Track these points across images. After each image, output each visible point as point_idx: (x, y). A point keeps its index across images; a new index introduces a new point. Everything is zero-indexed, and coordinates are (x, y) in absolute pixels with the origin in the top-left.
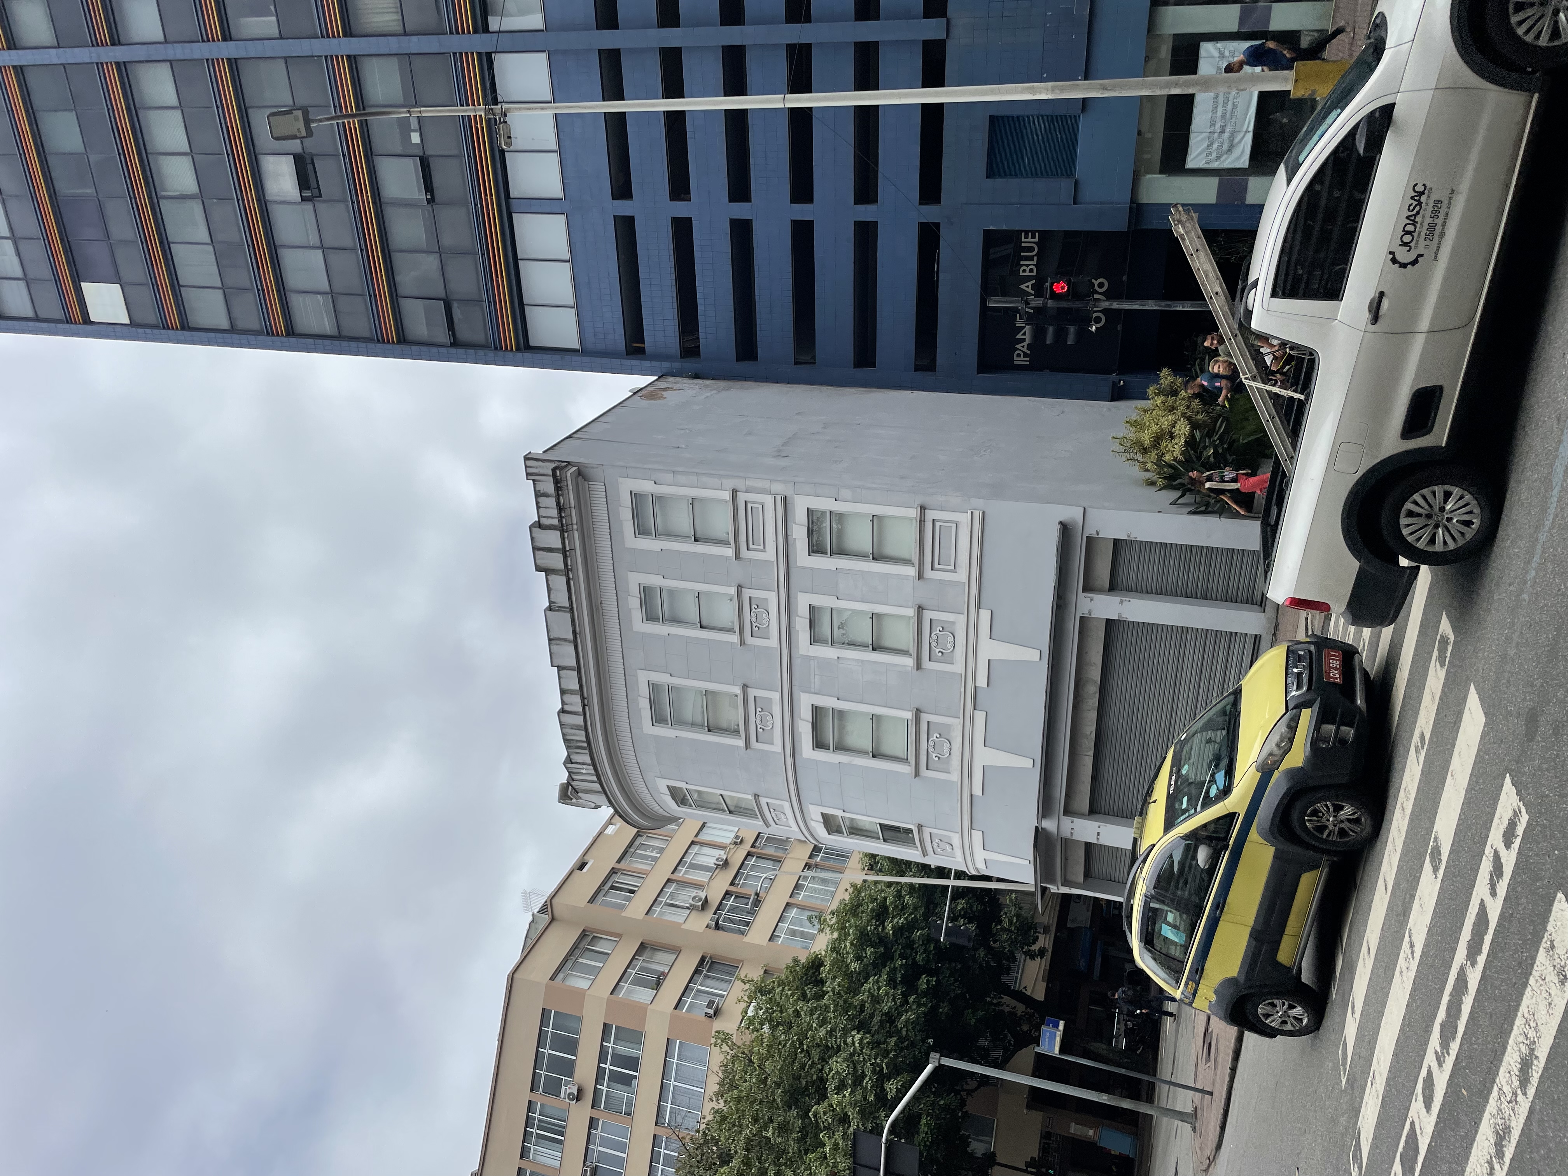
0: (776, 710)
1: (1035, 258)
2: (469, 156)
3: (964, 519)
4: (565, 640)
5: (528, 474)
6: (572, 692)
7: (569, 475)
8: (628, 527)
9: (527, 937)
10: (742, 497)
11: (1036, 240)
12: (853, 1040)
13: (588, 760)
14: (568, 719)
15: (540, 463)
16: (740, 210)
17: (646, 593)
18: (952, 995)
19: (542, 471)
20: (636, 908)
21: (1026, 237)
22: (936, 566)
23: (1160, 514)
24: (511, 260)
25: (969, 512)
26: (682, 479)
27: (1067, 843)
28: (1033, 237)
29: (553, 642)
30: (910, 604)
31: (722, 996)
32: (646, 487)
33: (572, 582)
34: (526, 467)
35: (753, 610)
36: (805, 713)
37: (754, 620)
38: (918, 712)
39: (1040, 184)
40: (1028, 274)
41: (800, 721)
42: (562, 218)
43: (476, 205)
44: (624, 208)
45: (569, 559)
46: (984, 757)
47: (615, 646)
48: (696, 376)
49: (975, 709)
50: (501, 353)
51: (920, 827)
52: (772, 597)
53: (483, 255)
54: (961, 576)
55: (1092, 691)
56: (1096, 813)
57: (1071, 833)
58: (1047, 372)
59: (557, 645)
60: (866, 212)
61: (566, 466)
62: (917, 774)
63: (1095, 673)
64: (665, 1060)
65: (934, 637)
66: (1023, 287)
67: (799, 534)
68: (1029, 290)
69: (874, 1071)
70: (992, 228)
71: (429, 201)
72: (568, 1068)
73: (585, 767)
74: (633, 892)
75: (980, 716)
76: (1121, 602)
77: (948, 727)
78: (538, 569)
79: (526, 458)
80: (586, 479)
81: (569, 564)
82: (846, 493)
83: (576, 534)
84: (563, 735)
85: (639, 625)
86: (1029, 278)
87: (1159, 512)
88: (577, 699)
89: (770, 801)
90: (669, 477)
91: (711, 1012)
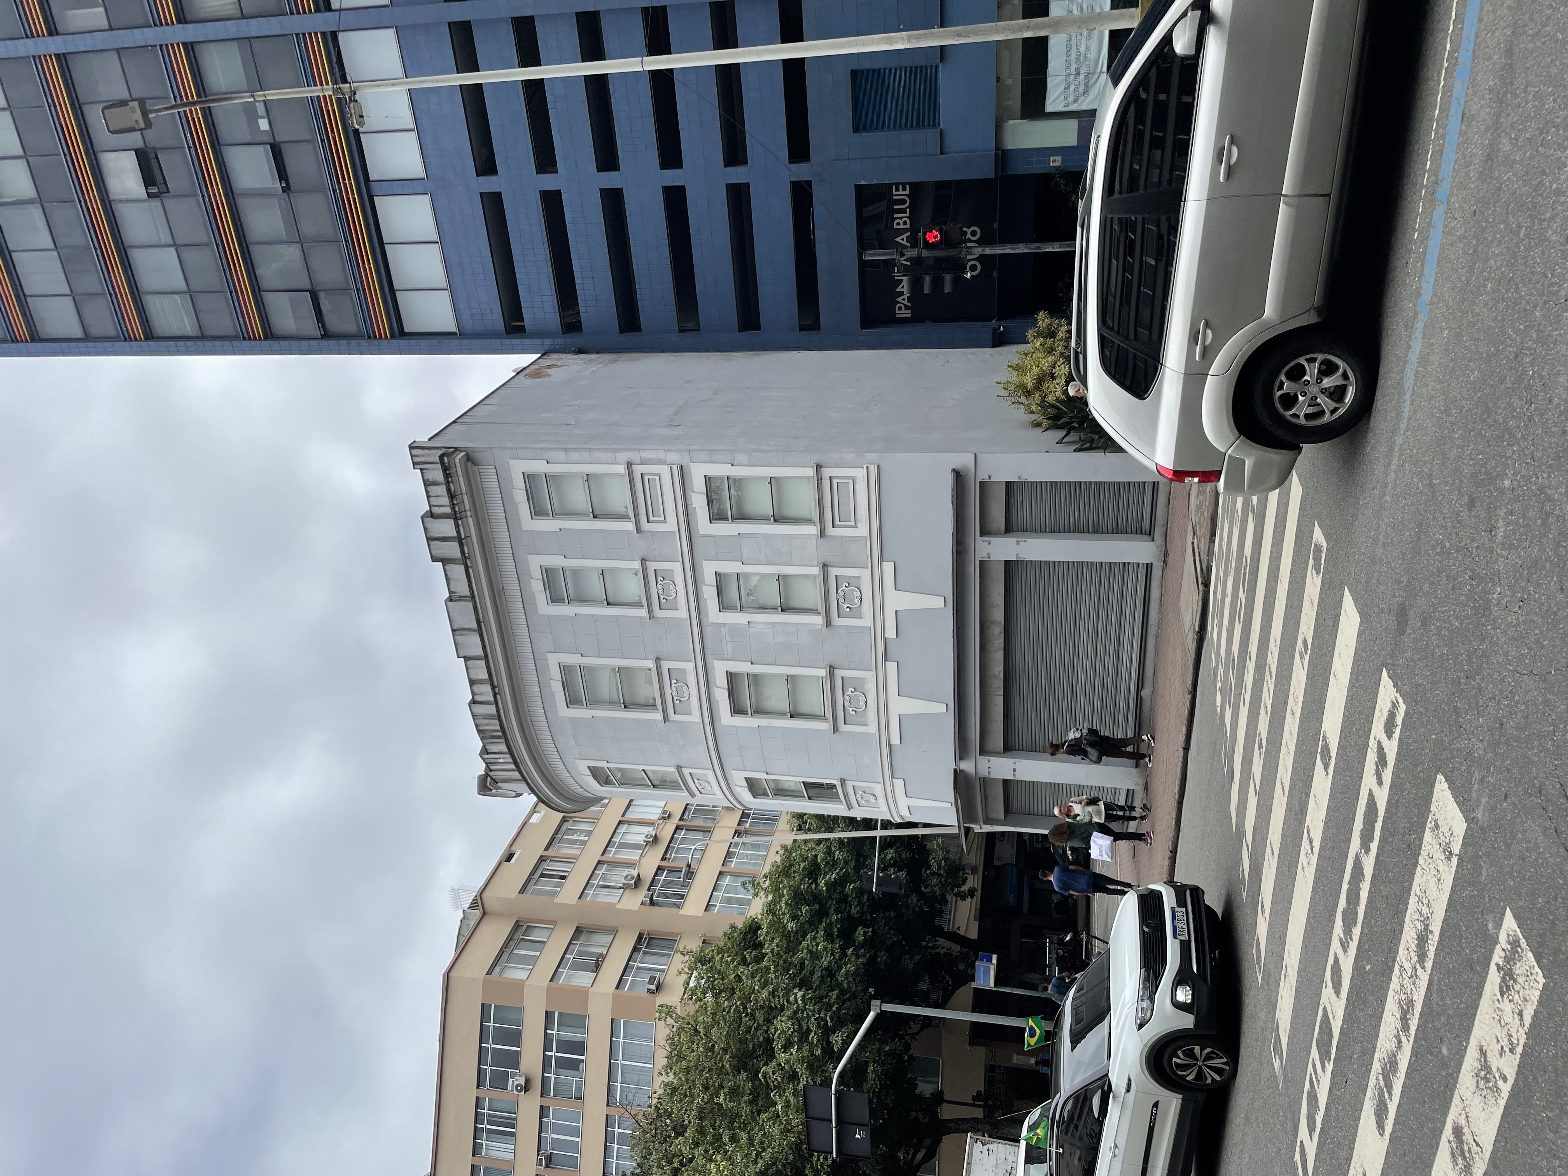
0: (691, 680)
1: (908, 210)
2: (322, 140)
3: (860, 474)
4: (469, 630)
5: (414, 463)
6: (482, 682)
7: (457, 460)
8: (524, 509)
9: (459, 934)
10: (638, 470)
11: (907, 192)
12: (796, 998)
13: (504, 748)
14: (480, 709)
15: (426, 451)
16: (610, 180)
17: (549, 574)
18: (889, 943)
19: (429, 459)
20: (569, 894)
21: (897, 190)
22: (837, 523)
23: (1047, 453)
24: (377, 245)
25: (865, 467)
26: (574, 456)
27: (985, 782)
28: (904, 189)
29: (457, 633)
30: (815, 563)
31: (663, 971)
32: (539, 467)
33: (470, 570)
34: (412, 456)
35: (660, 582)
36: (721, 681)
37: (661, 592)
38: (832, 668)
39: (907, 136)
40: (902, 226)
41: (716, 689)
42: (426, 199)
43: (334, 191)
44: (490, 184)
45: (465, 546)
46: (900, 706)
47: (522, 630)
48: (580, 351)
49: (886, 660)
50: (376, 342)
51: (843, 781)
52: (677, 567)
53: (346, 241)
54: (862, 531)
55: (997, 631)
56: (1010, 750)
57: (989, 772)
58: (928, 323)
59: (461, 635)
60: (737, 175)
61: (453, 452)
62: (835, 729)
63: (998, 614)
64: (611, 1040)
65: (841, 593)
66: (898, 240)
67: (699, 502)
68: (905, 242)
69: (819, 1025)
70: (863, 183)
71: (283, 189)
72: (513, 1060)
73: (502, 756)
74: (563, 878)
75: (892, 667)
76: (1018, 543)
77: (862, 680)
78: (434, 559)
79: (411, 447)
80: (475, 463)
81: (466, 551)
82: (742, 458)
83: (470, 520)
84: (477, 726)
85: (544, 607)
86: (902, 232)
87: (1047, 452)
88: (487, 688)
89: (692, 771)
90: (561, 455)
91: (653, 987)
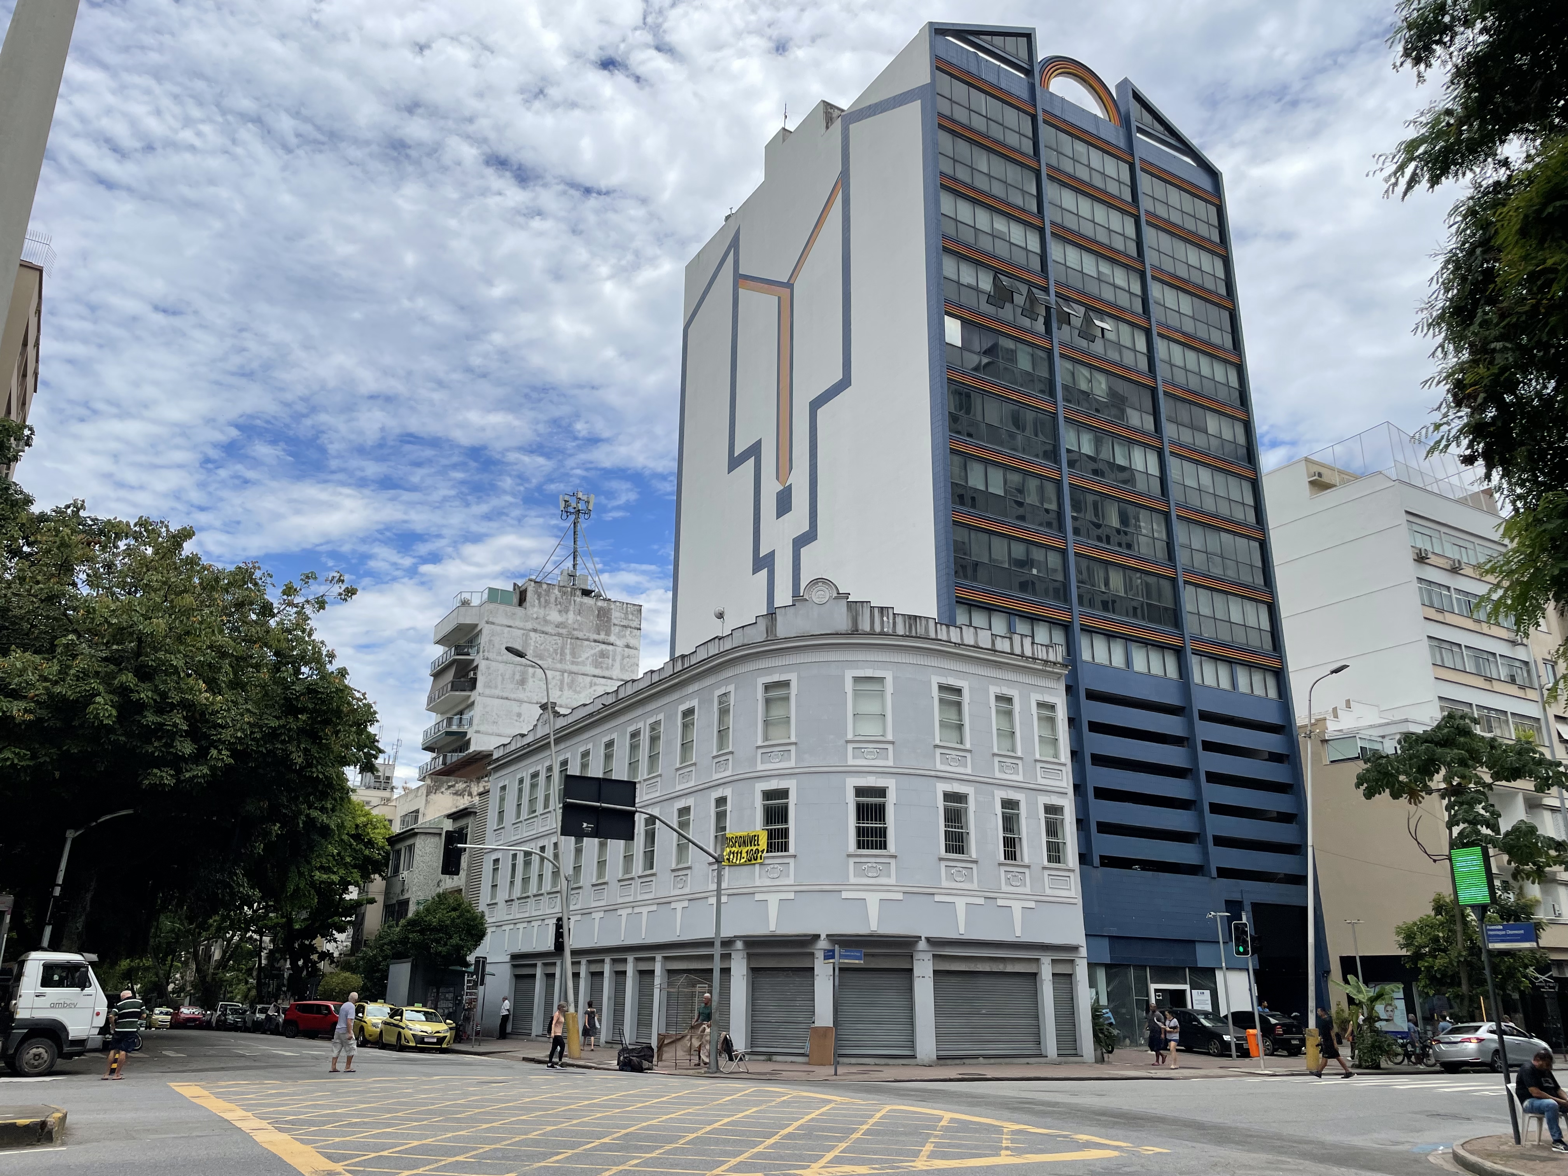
0: (961, 770)
3: (1072, 894)
6: (949, 635)
14: (932, 625)
19: (1058, 654)
22: (1050, 877)
25: (1076, 896)
27: (911, 957)
30: (1030, 861)
35: (1012, 765)
36: (963, 789)
37: (1007, 765)
38: (976, 862)
41: (957, 784)
46: (961, 903)
47: (981, 672)
52: (1021, 778)
54: (1048, 892)
55: (1002, 967)
57: (919, 959)
59: (974, 632)
62: (940, 859)
63: (1010, 968)
65: (1017, 874)
67: (1054, 800)
75: (981, 901)
77: (972, 880)
80: (1058, 679)
84: (921, 618)
85: (993, 690)
88: (945, 637)
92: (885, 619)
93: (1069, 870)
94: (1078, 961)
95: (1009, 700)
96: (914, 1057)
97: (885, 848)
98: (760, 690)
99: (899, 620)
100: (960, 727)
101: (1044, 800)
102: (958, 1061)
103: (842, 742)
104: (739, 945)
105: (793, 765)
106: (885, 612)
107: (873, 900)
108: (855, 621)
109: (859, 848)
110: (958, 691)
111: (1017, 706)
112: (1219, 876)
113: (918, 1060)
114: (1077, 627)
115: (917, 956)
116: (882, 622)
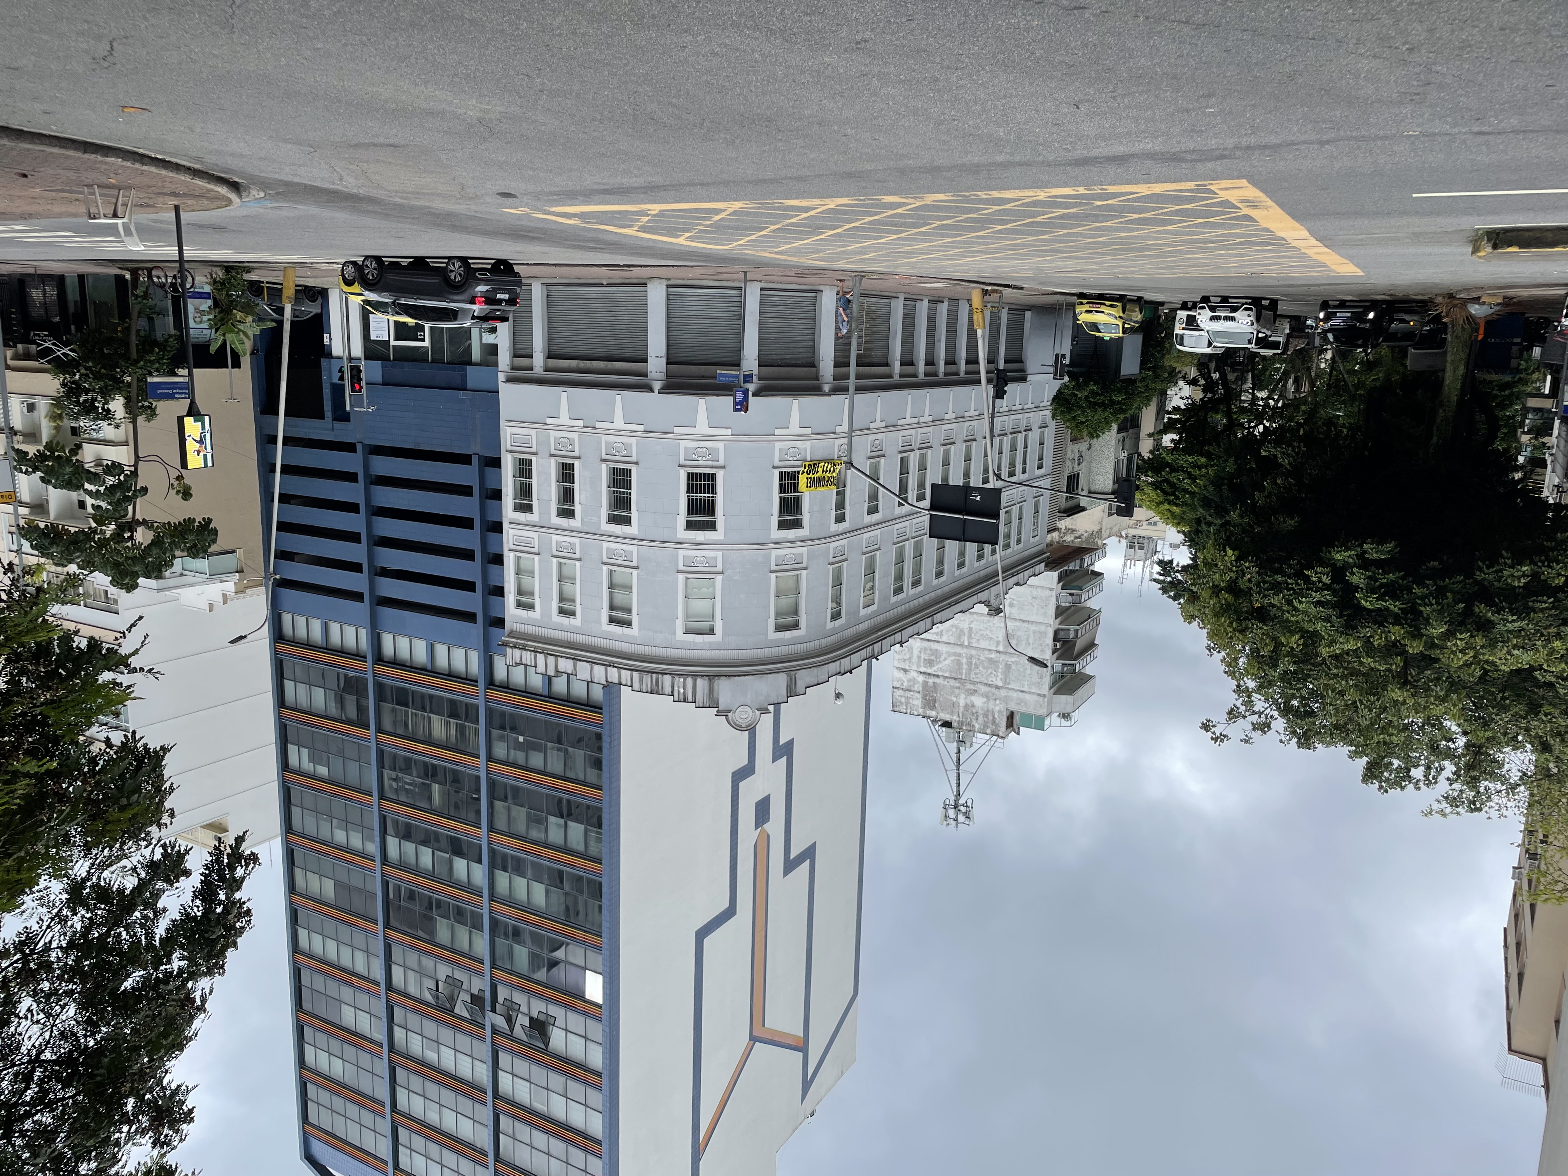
0: (613, 546)
3: (509, 430)
4: (591, 672)
5: (513, 666)
8: (530, 614)
10: (510, 545)
19: (510, 657)
22: (530, 445)
25: (505, 427)
26: (507, 578)
27: (668, 375)
30: (549, 460)
33: (548, 652)
35: (562, 550)
36: (612, 527)
37: (567, 550)
38: (601, 460)
41: (617, 532)
45: (538, 650)
46: (619, 423)
47: (589, 639)
49: (595, 427)
54: (533, 432)
57: (660, 372)
59: (594, 678)
62: (637, 463)
63: (574, 363)
65: (562, 448)
75: (598, 425)
76: (535, 352)
77: (607, 443)
78: (556, 676)
84: (647, 692)
85: (577, 621)
88: (623, 672)
92: (682, 691)
93: (511, 451)
94: (507, 369)
95: (562, 612)
96: (668, 286)
97: (689, 474)
98: (803, 624)
99: (668, 690)
100: (611, 586)
101: (533, 517)
102: (627, 281)
103: (726, 574)
104: (826, 388)
105: (773, 551)
106: (682, 698)
107: (702, 427)
108: (711, 690)
109: (713, 474)
110: (612, 620)
111: (555, 605)
112: (354, 444)
113: (665, 283)
114: (482, 684)
115: (663, 376)
116: (684, 688)
